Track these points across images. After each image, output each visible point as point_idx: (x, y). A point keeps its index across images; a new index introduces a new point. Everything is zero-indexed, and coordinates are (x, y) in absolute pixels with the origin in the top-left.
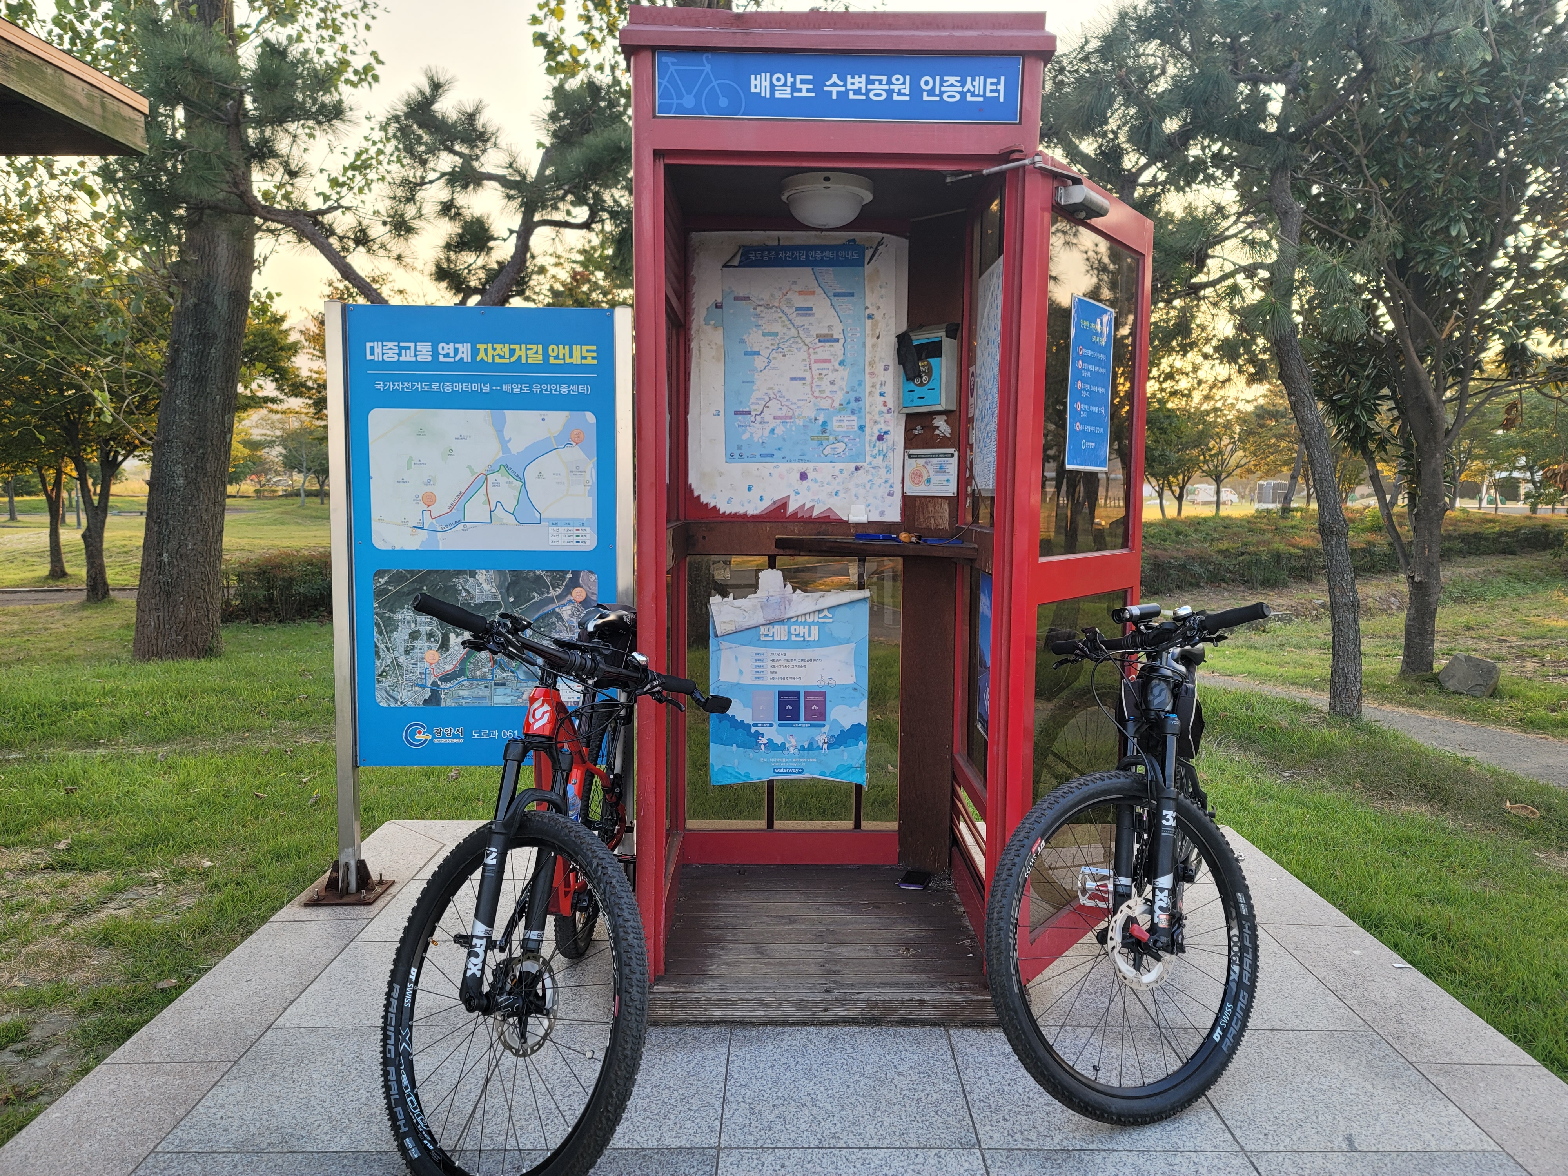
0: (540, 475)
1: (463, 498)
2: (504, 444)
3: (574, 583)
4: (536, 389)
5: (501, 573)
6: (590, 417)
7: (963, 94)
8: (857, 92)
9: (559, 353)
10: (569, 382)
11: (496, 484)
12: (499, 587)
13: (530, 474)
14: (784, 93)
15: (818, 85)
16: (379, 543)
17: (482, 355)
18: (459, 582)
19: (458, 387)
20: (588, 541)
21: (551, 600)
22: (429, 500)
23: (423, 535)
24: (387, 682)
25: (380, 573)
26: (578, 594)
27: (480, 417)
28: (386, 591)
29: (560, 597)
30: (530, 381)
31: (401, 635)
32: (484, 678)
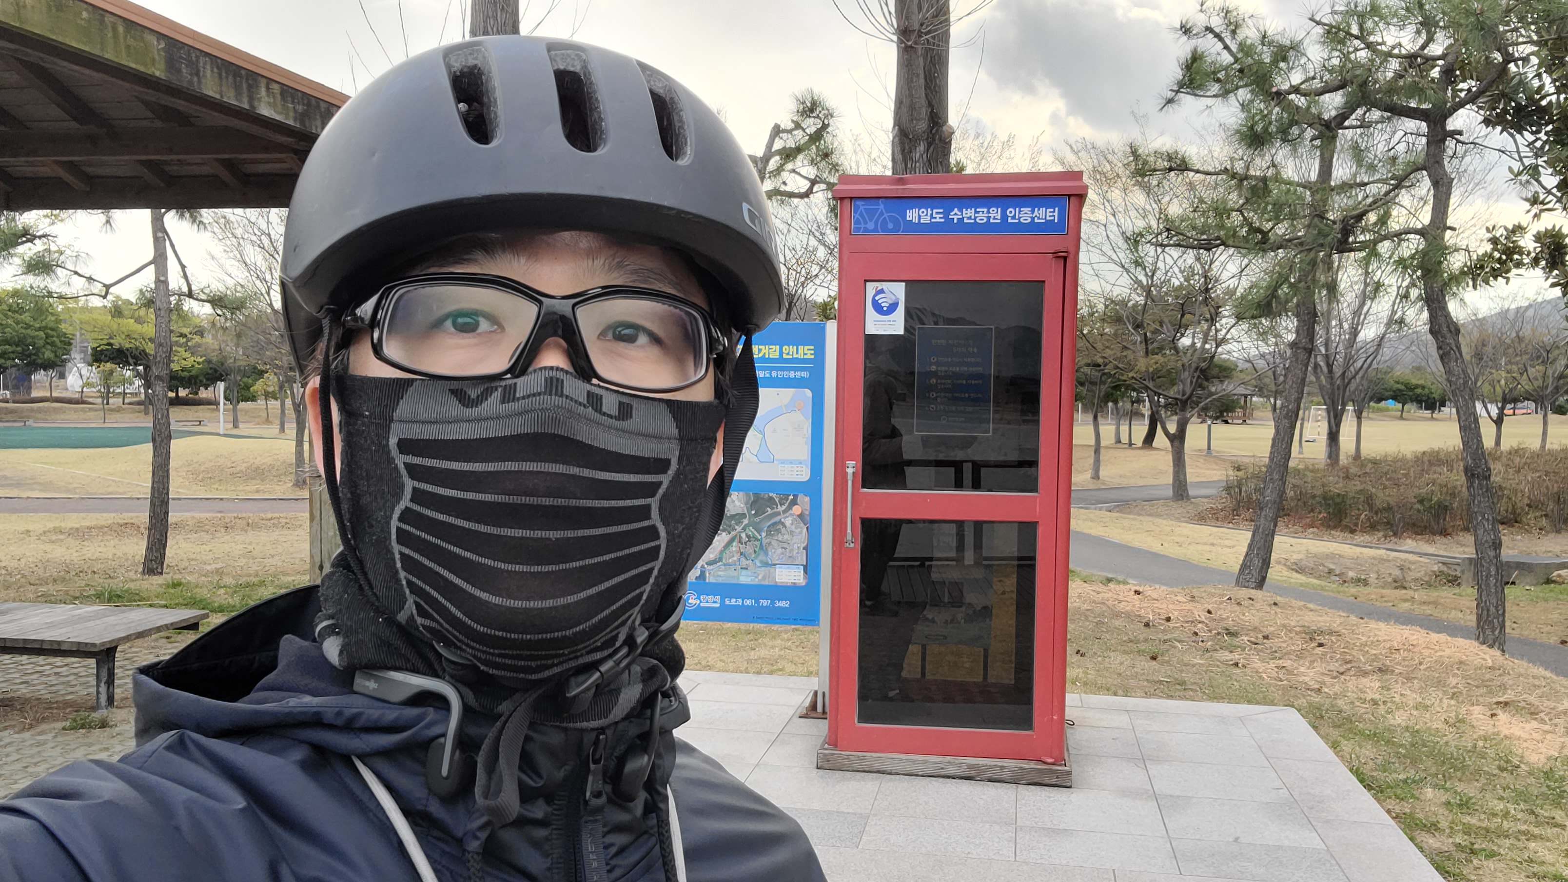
0: (775, 431)
3: (794, 502)
4: (774, 374)
5: (748, 495)
6: (808, 393)
7: (1033, 219)
8: (970, 218)
9: (790, 351)
10: (796, 370)
12: (746, 504)
13: (768, 430)
14: (925, 220)
15: (946, 214)
20: (803, 474)
21: (778, 514)
26: (797, 510)
29: (784, 512)
30: (771, 370)
32: (734, 564)
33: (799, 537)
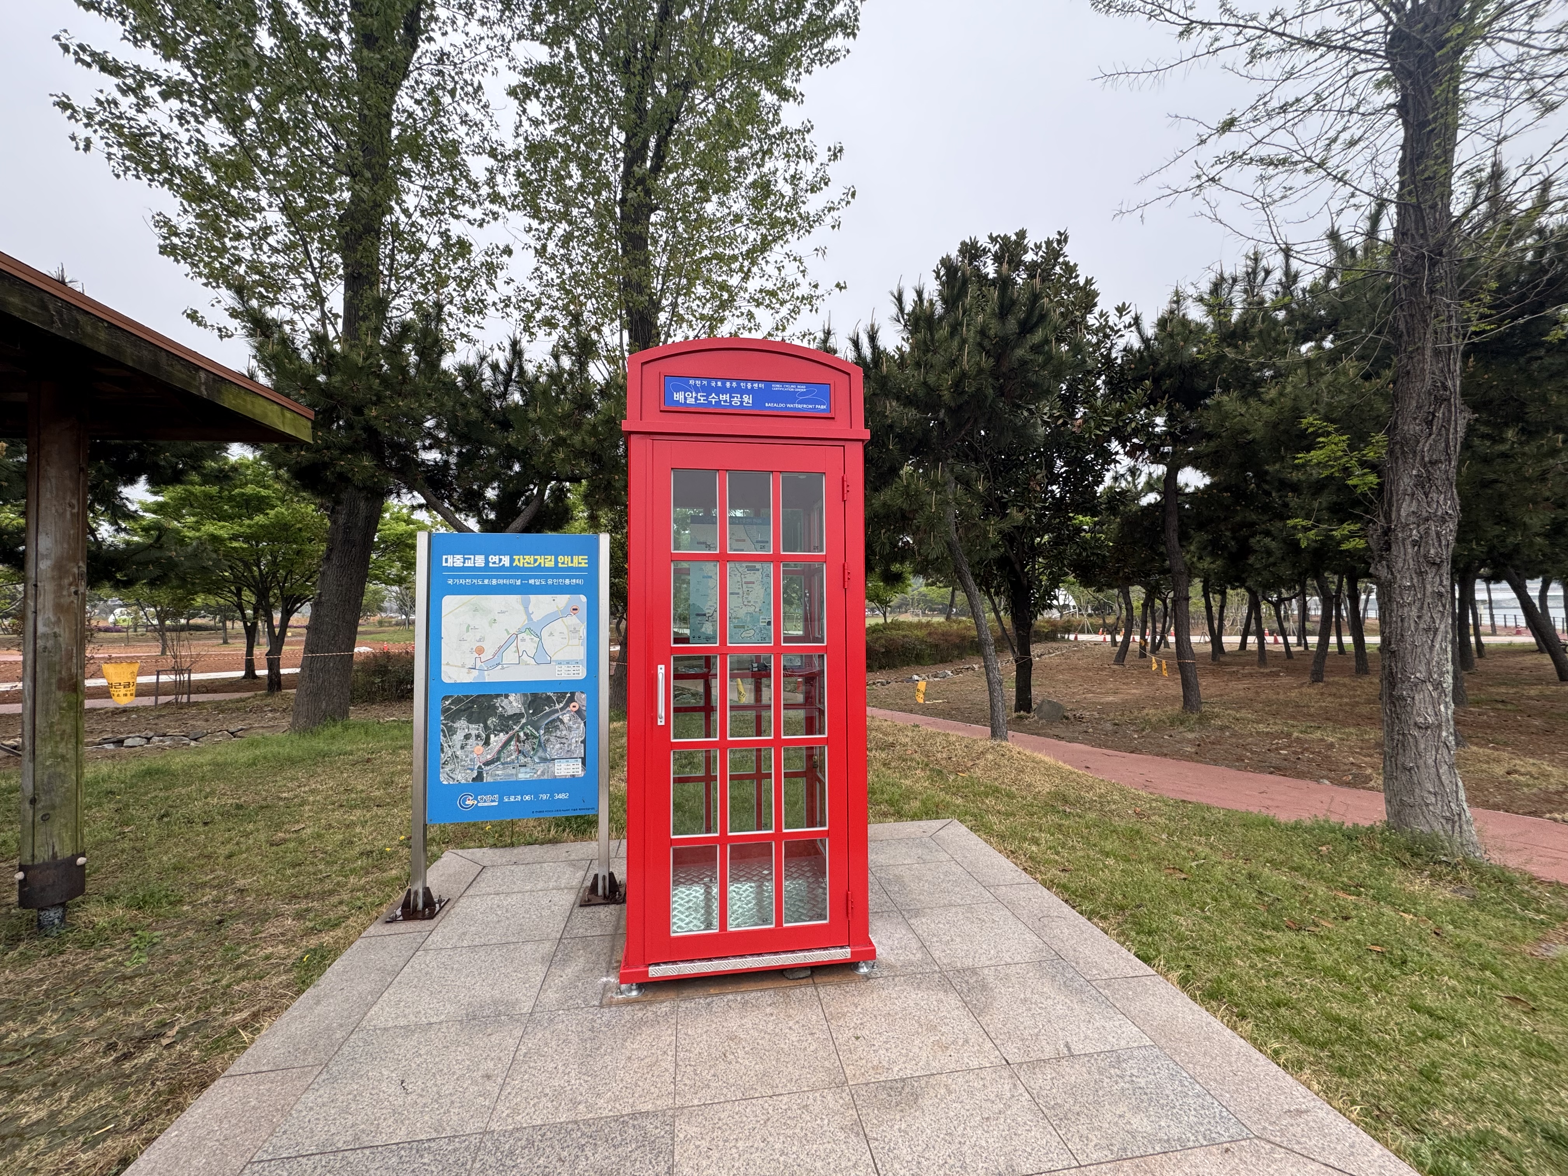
0: (551, 634)
1: (501, 649)
2: (529, 615)
3: (572, 699)
4: (550, 582)
5: (525, 695)
6: (583, 598)
9: (565, 561)
10: (571, 577)
11: (523, 640)
12: (524, 704)
13: (545, 633)
16: (445, 679)
17: (516, 563)
18: (498, 702)
19: (501, 581)
20: (580, 673)
22: (480, 651)
23: (475, 673)
24: (447, 768)
25: (446, 698)
26: (574, 707)
27: (514, 600)
28: (449, 709)
29: (562, 709)
30: (546, 578)
31: (459, 737)
32: (512, 762)
33: (575, 732)
